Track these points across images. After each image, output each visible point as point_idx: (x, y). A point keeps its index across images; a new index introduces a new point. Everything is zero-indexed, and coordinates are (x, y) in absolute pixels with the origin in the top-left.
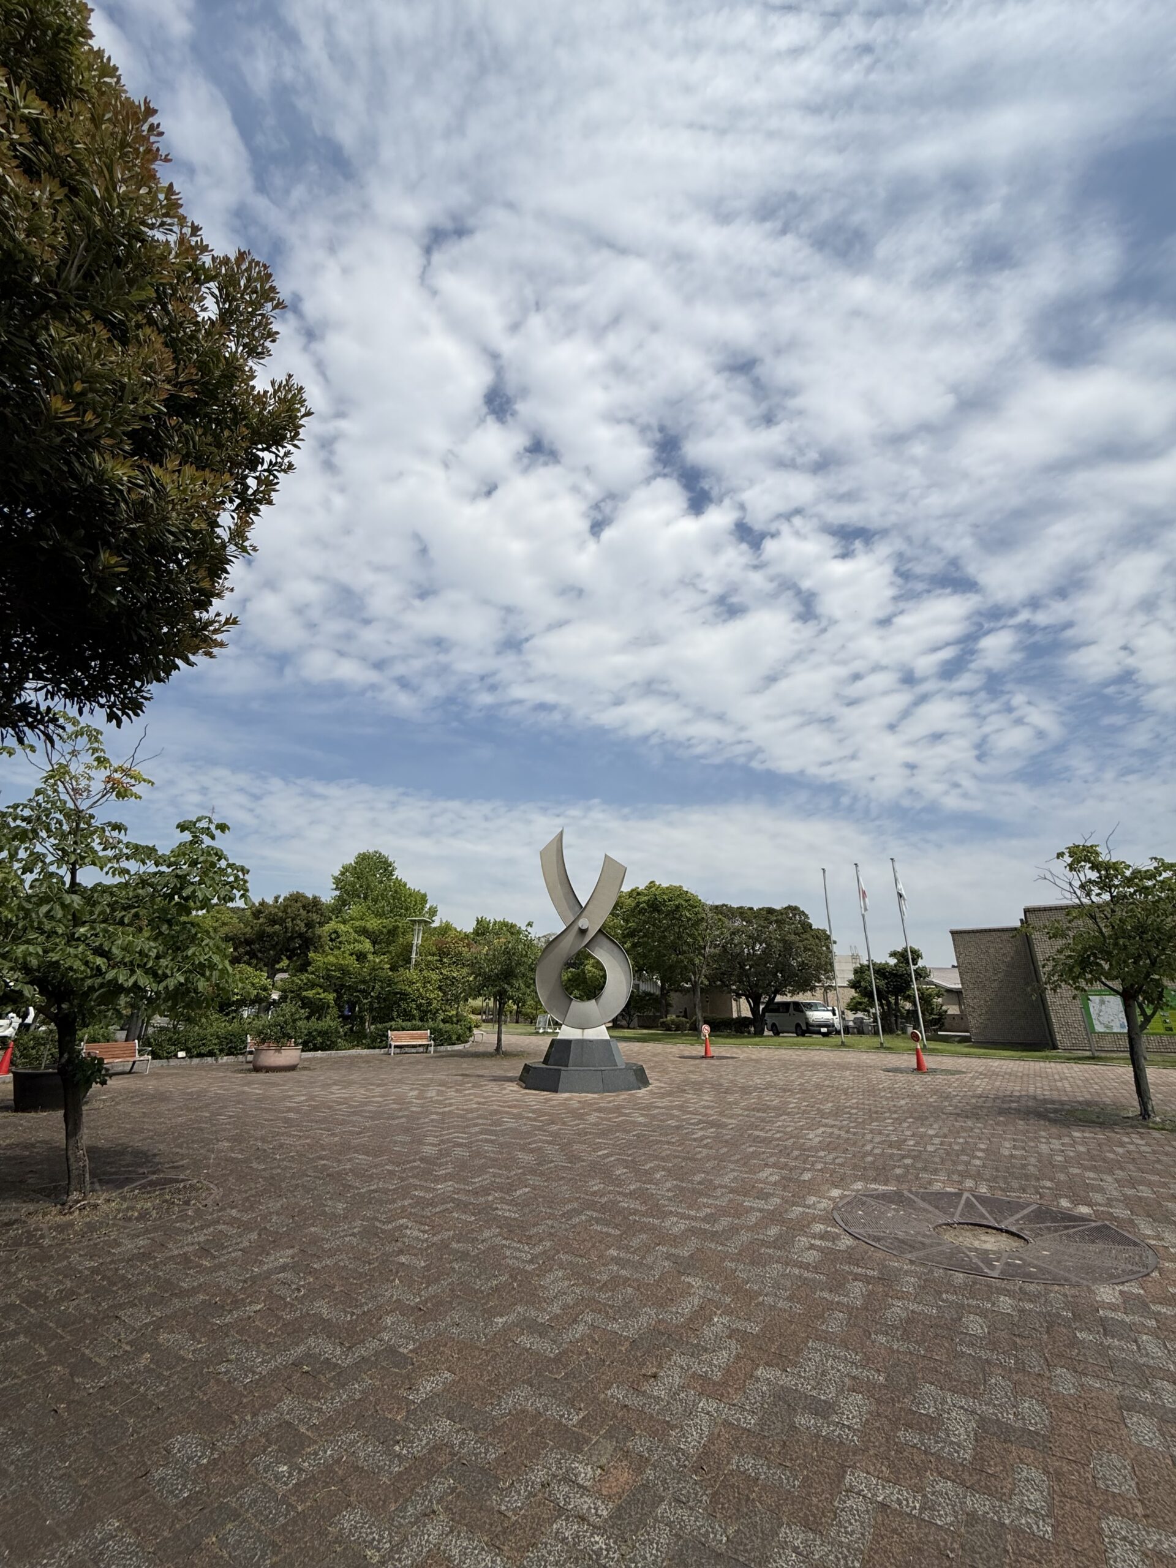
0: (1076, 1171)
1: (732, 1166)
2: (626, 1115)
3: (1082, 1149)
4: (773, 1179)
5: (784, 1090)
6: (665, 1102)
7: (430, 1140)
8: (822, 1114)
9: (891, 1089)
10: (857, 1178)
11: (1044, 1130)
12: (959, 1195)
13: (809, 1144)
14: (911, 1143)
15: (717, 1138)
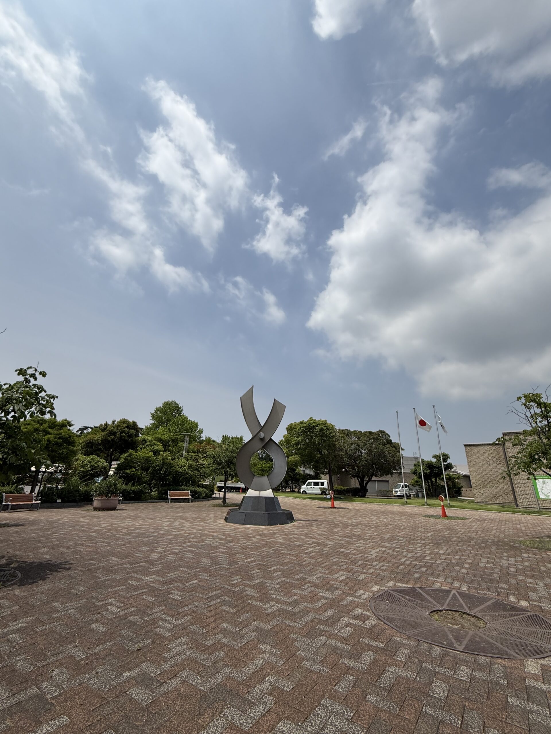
0: (521, 578)
1: (320, 570)
2: (275, 538)
3: (527, 564)
4: (341, 578)
5: (366, 526)
6: (299, 531)
7: (159, 550)
8: (383, 540)
9: (425, 527)
10: (391, 579)
11: (506, 552)
12: (449, 591)
13: (370, 557)
14: (428, 558)
15: (320, 552)
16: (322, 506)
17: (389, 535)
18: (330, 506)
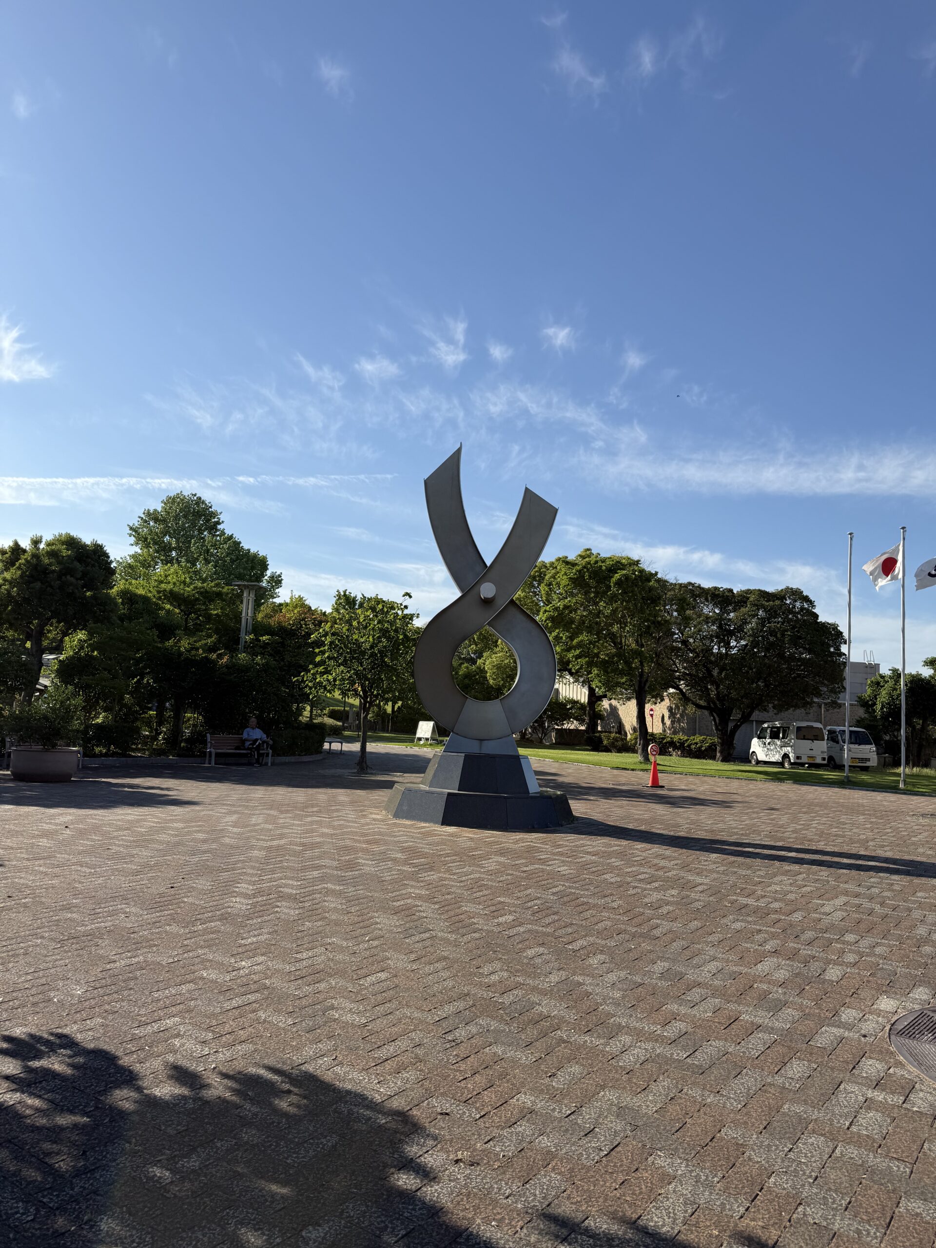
1: (711, 953)
4: (781, 975)
7: (243, 887)
13: (827, 920)
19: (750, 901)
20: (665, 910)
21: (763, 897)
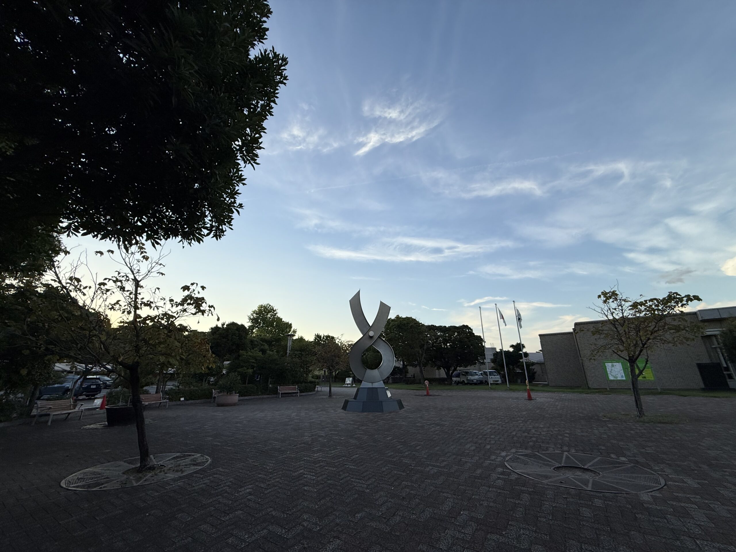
0: (614, 442)
1: (452, 443)
2: (396, 421)
3: (614, 432)
5: (468, 409)
6: (413, 415)
7: (307, 434)
8: (488, 419)
9: (517, 407)
10: (512, 447)
11: (594, 424)
12: (562, 454)
13: (485, 432)
14: (533, 431)
15: (441, 431)
16: (417, 394)
17: (491, 415)
18: (426, 394)
19: (462, 428)
20: (436, 432)
21: (466, 427)
